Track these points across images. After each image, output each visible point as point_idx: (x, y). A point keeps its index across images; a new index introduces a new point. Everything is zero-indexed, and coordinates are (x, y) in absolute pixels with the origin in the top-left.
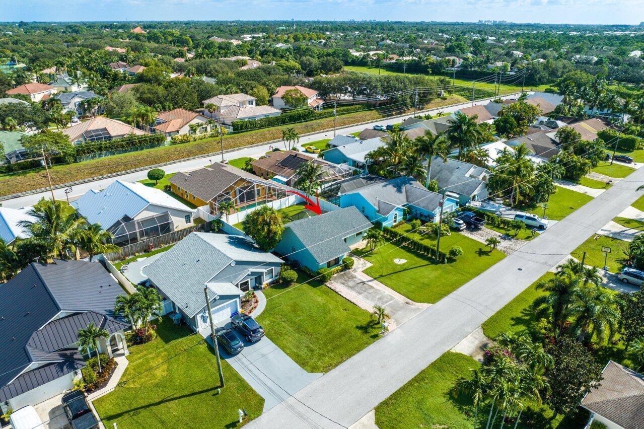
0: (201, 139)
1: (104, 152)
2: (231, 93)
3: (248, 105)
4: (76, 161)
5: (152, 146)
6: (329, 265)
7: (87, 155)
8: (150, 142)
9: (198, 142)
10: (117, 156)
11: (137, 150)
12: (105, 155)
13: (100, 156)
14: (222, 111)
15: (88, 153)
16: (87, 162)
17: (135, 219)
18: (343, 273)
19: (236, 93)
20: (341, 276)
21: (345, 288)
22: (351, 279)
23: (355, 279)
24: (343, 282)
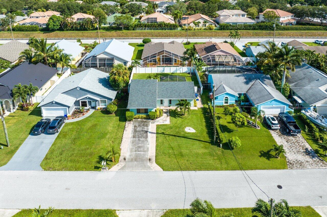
0: (199, 30)
1: (147, 28)
2: (236, 9)
3: (241, 17)
4: (134, 30)
5: (171, 29)
6: (139, 111)
7: (139, 28)
8: (170, 27)
9: (196, 31)
10: (152, 31)
11: (163, 30)
12: (147, 30)
13: (145, 29)
14: (221, 18)
15: (140, 27)
16: (138, 31)
17: (97, 57)
18: (145, 120)
19: (238, 9)
20: (141, 122)
21: (132, 129)
22: (143, 126)
23: (145, 128)
24: (137, 125)
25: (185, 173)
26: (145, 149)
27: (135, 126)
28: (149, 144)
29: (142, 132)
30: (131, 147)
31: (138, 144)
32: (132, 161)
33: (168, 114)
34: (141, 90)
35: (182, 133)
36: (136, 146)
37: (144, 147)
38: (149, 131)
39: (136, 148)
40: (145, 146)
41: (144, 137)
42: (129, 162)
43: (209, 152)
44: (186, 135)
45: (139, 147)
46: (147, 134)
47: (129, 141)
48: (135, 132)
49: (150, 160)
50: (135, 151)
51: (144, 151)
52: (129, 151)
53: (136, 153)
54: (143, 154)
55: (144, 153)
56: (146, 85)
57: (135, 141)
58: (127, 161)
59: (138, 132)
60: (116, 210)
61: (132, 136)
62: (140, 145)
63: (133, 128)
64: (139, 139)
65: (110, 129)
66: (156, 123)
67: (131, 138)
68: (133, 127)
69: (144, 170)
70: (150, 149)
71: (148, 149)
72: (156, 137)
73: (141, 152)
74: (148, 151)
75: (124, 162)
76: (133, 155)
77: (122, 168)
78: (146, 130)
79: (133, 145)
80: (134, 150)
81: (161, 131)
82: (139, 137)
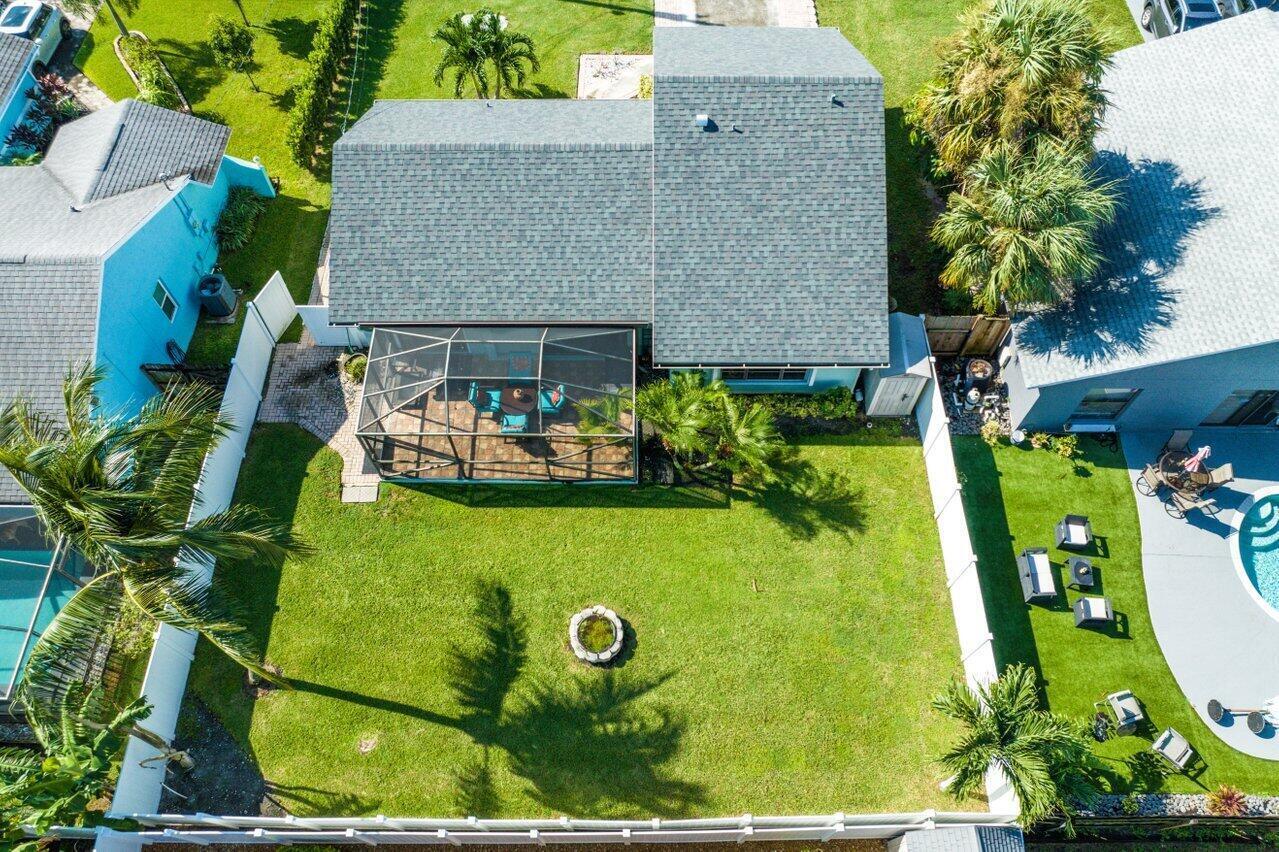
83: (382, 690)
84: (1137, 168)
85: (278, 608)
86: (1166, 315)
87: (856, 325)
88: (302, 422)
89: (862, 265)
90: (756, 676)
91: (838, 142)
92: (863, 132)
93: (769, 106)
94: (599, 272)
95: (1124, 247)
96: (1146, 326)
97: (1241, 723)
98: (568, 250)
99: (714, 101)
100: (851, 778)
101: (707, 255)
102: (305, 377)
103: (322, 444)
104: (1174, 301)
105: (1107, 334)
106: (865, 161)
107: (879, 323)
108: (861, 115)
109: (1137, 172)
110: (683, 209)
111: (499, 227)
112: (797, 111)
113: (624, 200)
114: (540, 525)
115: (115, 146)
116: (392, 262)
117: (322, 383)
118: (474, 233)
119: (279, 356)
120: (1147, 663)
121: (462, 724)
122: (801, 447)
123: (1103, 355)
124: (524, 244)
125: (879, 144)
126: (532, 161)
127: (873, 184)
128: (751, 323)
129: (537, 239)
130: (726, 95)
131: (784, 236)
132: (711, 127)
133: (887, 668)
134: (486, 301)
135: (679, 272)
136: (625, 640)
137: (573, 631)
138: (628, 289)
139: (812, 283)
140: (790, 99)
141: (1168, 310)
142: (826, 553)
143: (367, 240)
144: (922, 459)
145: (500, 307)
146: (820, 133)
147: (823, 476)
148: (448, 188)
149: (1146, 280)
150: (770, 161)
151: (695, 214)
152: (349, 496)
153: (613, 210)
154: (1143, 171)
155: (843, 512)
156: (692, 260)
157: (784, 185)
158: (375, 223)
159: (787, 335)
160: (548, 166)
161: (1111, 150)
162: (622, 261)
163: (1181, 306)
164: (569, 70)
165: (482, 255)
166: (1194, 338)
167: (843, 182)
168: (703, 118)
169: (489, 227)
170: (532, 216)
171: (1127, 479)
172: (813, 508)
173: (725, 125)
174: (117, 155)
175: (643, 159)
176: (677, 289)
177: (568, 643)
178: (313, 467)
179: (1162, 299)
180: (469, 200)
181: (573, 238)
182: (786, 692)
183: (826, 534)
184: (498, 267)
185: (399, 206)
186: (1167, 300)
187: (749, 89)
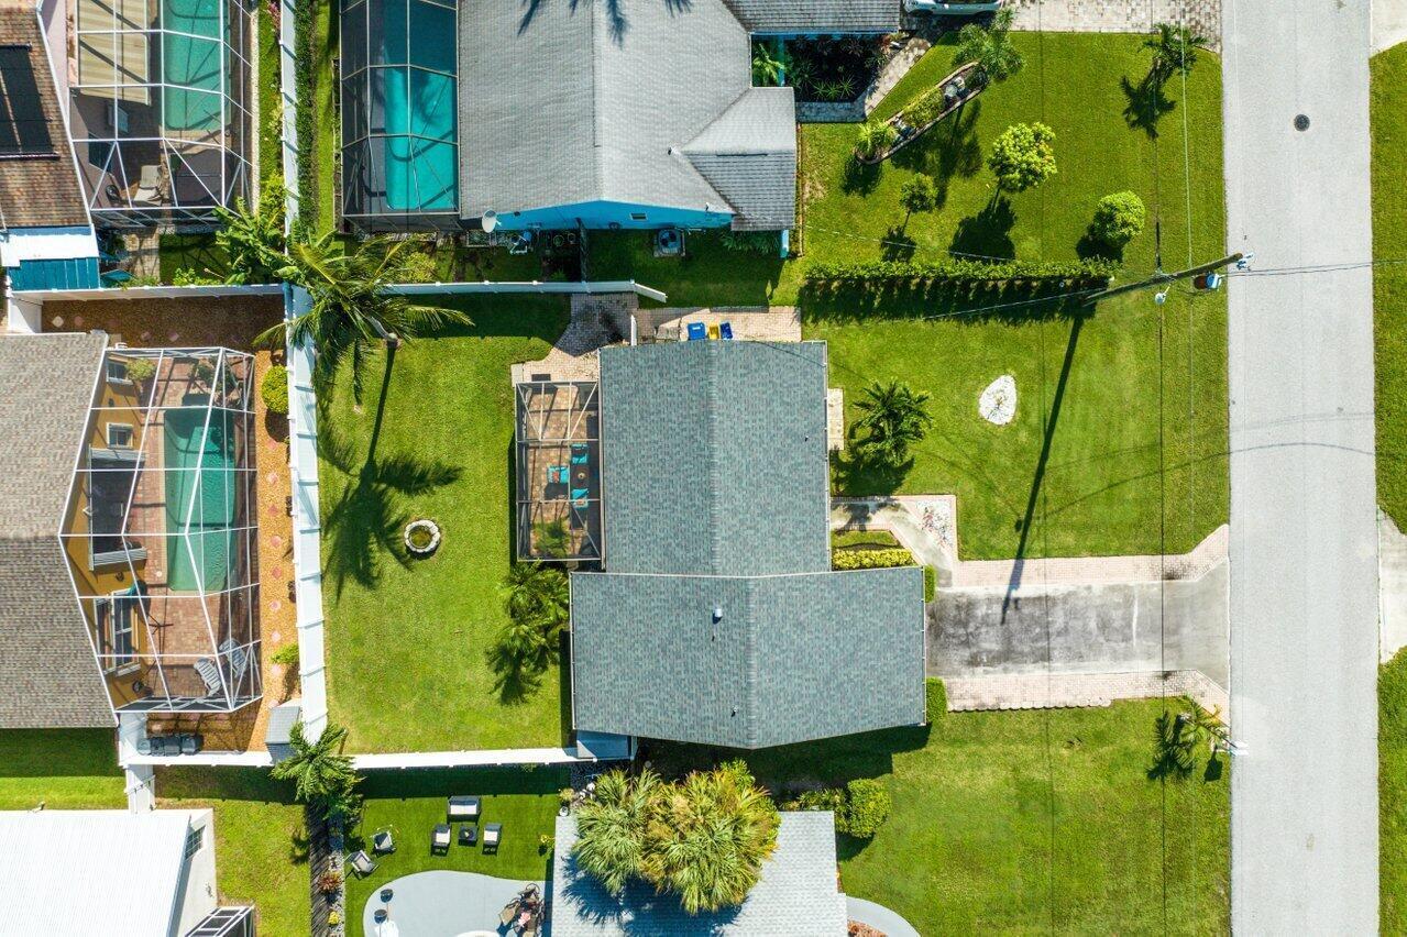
20: (937, 636)
21: (994, 672)
22: (972, 625)
23: (981, 612)
24: (966, 653)
25: (1237, 440)
26: (1117, 600)
27: (973, 662)
28: (1086, 584)
29: (1014, 626)
30: (1105, 661)
31: (1085, 632)
32: (1179, 645)
33: (871, 504)
34: (827, 668)
35: (1023, 436)
36: (1101, 639)
37: (1102, 606)
38: (1001, 590)
39: (1107, 640)
40: (1098, 602)
41: (1047, 613)
42: (1181, 657)
43: (1135, 335)
44: (1034, 419)
45: (1104, 626)
46: (1027, 599)
47: (1070, 672)
48: (1013, 655)
49: (1170, 577)
50: (1127, 639)
51: (1128, 603)
52: (1124, 667)
53: (1134, 635)
54: (1142, 604)
55: (1136, 602)
56: (792, 643)
57: (1069, 648)
58: (1178, 664)
59: (1010, 643)
60: (1380, 665)
61: (1040, 664)
62: (1093, 625)
63: (986, 672)
64: (1059, 634)
65: (989, 779)
66: (949, 559)
67: (1050, 671)
68: (980, 669)
69: (1224, 594)
70: (1115, 581)
71: (1113, 589)
72: (1046, 556)
73: (1131, 615)
74: (1126, 586)
75: (1184, 673)
76: (1149, 647)
77: (1215, 674)
78: (998, 609)
79: (1095, 655)
80: (1123, 645)
81: (1007, 538)
82: (1048, 634)
83: (388, 414)
84: (717, 928)
85: (436, 339)
86: (587, 915)
87: (597, 710)
88: (571, 326)
89: (631, 718)
90: (402, 630)
91: (708, 710)
92: (715, 729)
93: (731, 662)
94: (635, 535)
95: (650, 902)
96: (582, 901)
97: (382, 906)
98: (648, 514)
99: (734, 622)
100: (348, 680)
101: (635, 612)
102: (608, 320)
103: (554, 343)
104: (595, 923)
105: (583, 875)
106: (696, 727)
107: (597, 726)
108: (727, 729)
109: (714, 928)
110: (663, 597)
111: (661, 464)
112: (728, 682)
113: (679, 553)
114: (497, 496)
115: (744, 155)
116: (637, 390)
117: (604, 333)
118: (657, 446)
119: (628, 297)
120: (417, 861)
121: (371, 461)
122: (558, 667)
123: (567, 869)
124: (650, 482)
125: (708, 740)
126: (704, 486)
127: (682, 732)
128: (596, 640)
129: (654, 491)
130: (738, 631)
131: (647, 665)
132: (716, 620)
133: (408, 707)
134: (615, 456)
135: (624, 592)
136: (424, 553)
137: (422, 523)
138: (625, 555)
139: (621, 683)
140: (736, 678)
141: (590, 917)
142: (483, 677)
143: (651, 371)
144: (553, 746)
145: (612, 466)
146: (714, 698)
147: (537, 679)
148: (684, 426)
149: (619, 910)
150: (695, 659)
151: (659, 604)
152: (515, 369)
153: (673, 545)
154: (712, 931)
155: (513, 690)
156: (632, 601)
157: (679, 669)
158: (661, 375)
159: (589, 663)
160: (701, 498)
161: (740, 914)
162: (642, 551)
163: (591, 926)
164: (937, 485)
165: (643, 452)
166: (564, 927)
167: (682, 711)
168: (719, 613)
169: (660, 457)
170: (668, 487)
171: (539, 879)
172: (514, 671)
173: (717, 630)
174: (738, 159)
175: (707, 567)
176: (614, 590)
177: (419, 520)
178: (536, 341)
179: (600, 916)
180: (678, 442)
181: (655, 516)
182: (395, 648)
183: (494, 677)
184: (636, 464)
185: (672, 391)
186: (598, 919)
187: (743, 648)
